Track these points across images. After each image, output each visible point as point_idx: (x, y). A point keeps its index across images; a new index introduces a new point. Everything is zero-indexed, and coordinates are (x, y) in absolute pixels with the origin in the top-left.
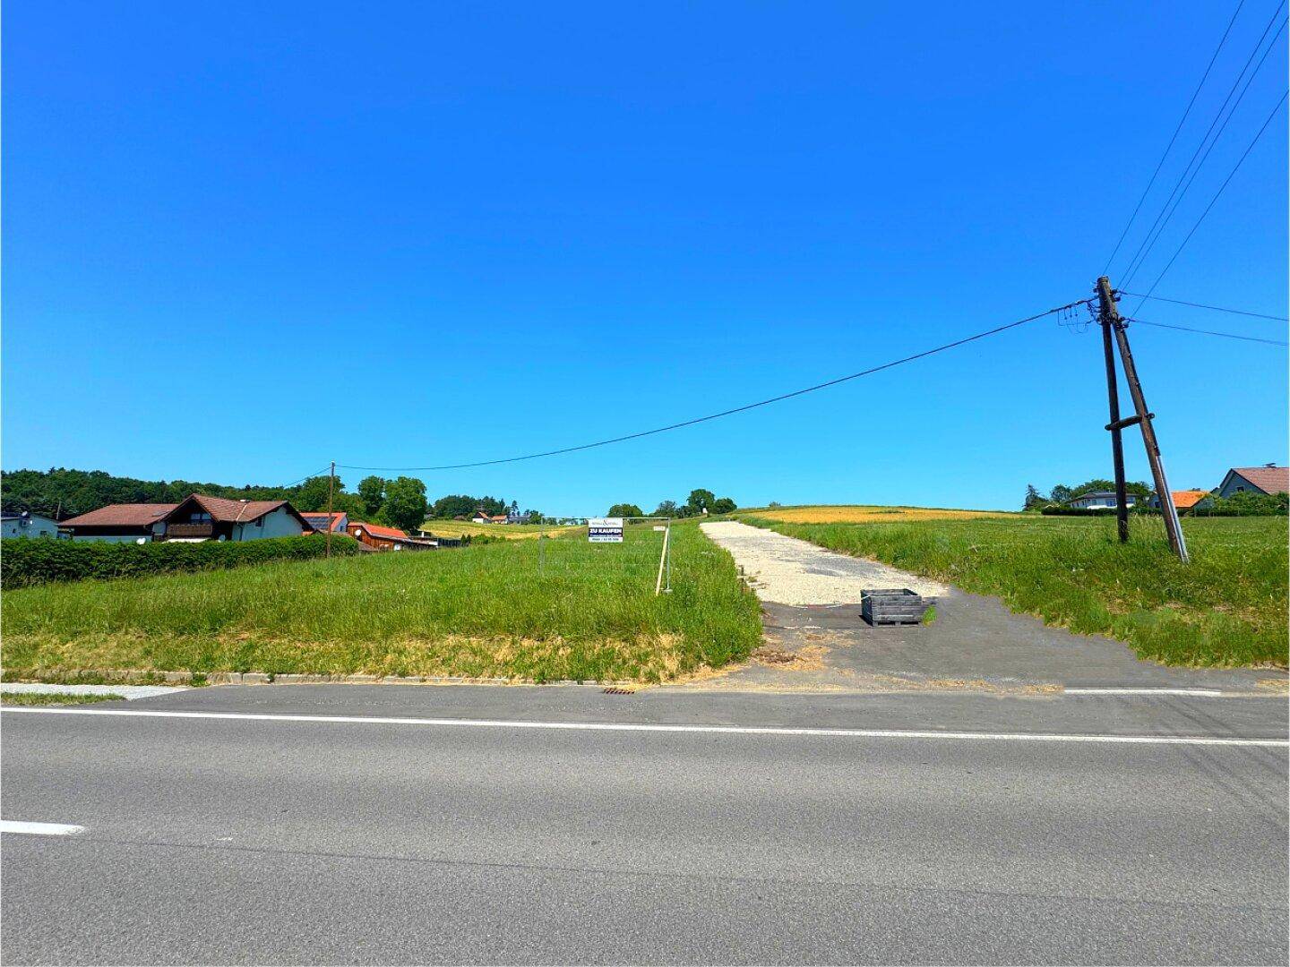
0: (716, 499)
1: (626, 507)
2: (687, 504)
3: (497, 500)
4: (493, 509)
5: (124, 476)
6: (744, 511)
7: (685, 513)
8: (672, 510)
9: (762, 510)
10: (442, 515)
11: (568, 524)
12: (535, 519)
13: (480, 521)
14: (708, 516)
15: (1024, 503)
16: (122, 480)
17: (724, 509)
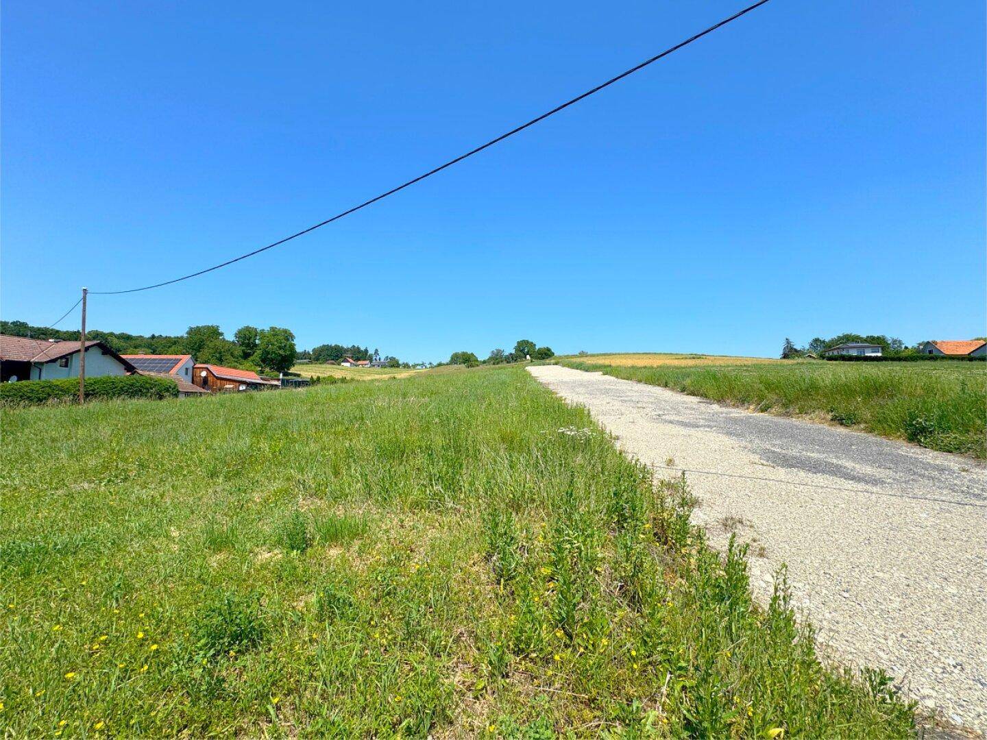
0: (537, 348)
1: (464, 354)
2: (513, 352)
3: (363, 348)
4: (359, 355)
5: (42, 326)
6: (560, 357)
7: (512, 358)
8: (501, 357)
9: (575, 356)
10: (317, 360)
11: (418, 367)
12: (393, 364)
13: (348, 364)
14: (532, 361)
15: (782, 352)
16: (39, 329)
17: (544, 355)
